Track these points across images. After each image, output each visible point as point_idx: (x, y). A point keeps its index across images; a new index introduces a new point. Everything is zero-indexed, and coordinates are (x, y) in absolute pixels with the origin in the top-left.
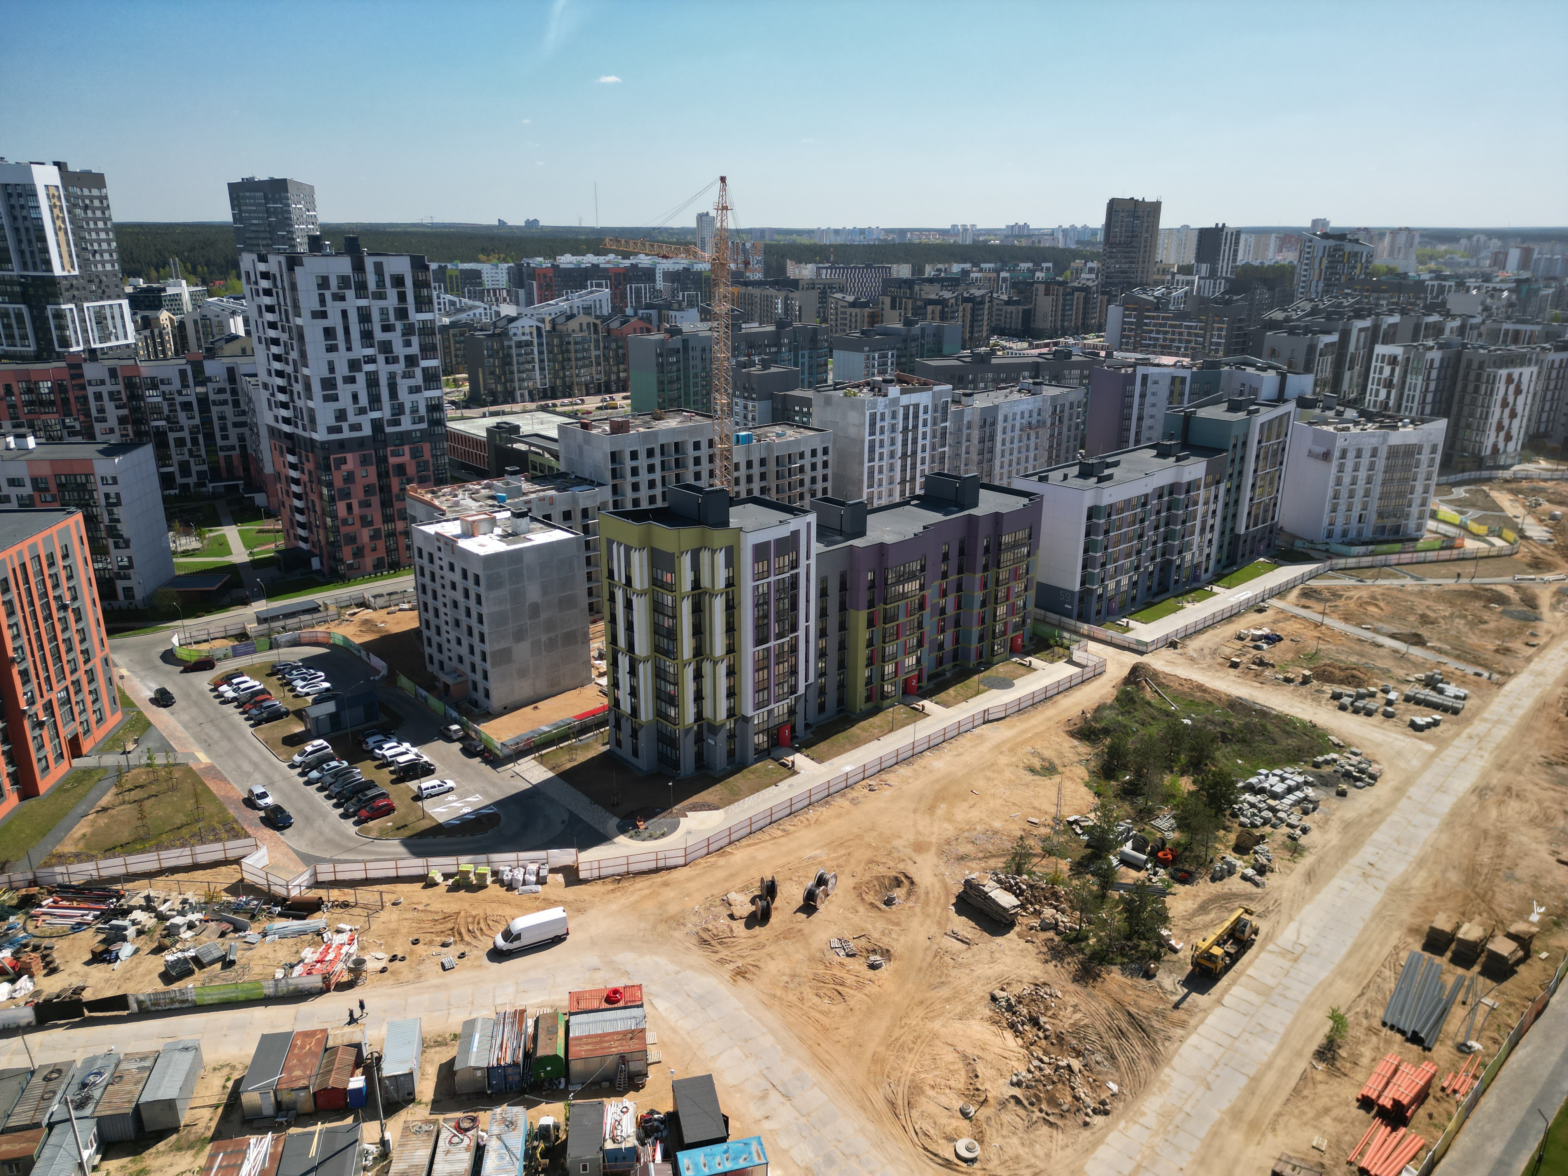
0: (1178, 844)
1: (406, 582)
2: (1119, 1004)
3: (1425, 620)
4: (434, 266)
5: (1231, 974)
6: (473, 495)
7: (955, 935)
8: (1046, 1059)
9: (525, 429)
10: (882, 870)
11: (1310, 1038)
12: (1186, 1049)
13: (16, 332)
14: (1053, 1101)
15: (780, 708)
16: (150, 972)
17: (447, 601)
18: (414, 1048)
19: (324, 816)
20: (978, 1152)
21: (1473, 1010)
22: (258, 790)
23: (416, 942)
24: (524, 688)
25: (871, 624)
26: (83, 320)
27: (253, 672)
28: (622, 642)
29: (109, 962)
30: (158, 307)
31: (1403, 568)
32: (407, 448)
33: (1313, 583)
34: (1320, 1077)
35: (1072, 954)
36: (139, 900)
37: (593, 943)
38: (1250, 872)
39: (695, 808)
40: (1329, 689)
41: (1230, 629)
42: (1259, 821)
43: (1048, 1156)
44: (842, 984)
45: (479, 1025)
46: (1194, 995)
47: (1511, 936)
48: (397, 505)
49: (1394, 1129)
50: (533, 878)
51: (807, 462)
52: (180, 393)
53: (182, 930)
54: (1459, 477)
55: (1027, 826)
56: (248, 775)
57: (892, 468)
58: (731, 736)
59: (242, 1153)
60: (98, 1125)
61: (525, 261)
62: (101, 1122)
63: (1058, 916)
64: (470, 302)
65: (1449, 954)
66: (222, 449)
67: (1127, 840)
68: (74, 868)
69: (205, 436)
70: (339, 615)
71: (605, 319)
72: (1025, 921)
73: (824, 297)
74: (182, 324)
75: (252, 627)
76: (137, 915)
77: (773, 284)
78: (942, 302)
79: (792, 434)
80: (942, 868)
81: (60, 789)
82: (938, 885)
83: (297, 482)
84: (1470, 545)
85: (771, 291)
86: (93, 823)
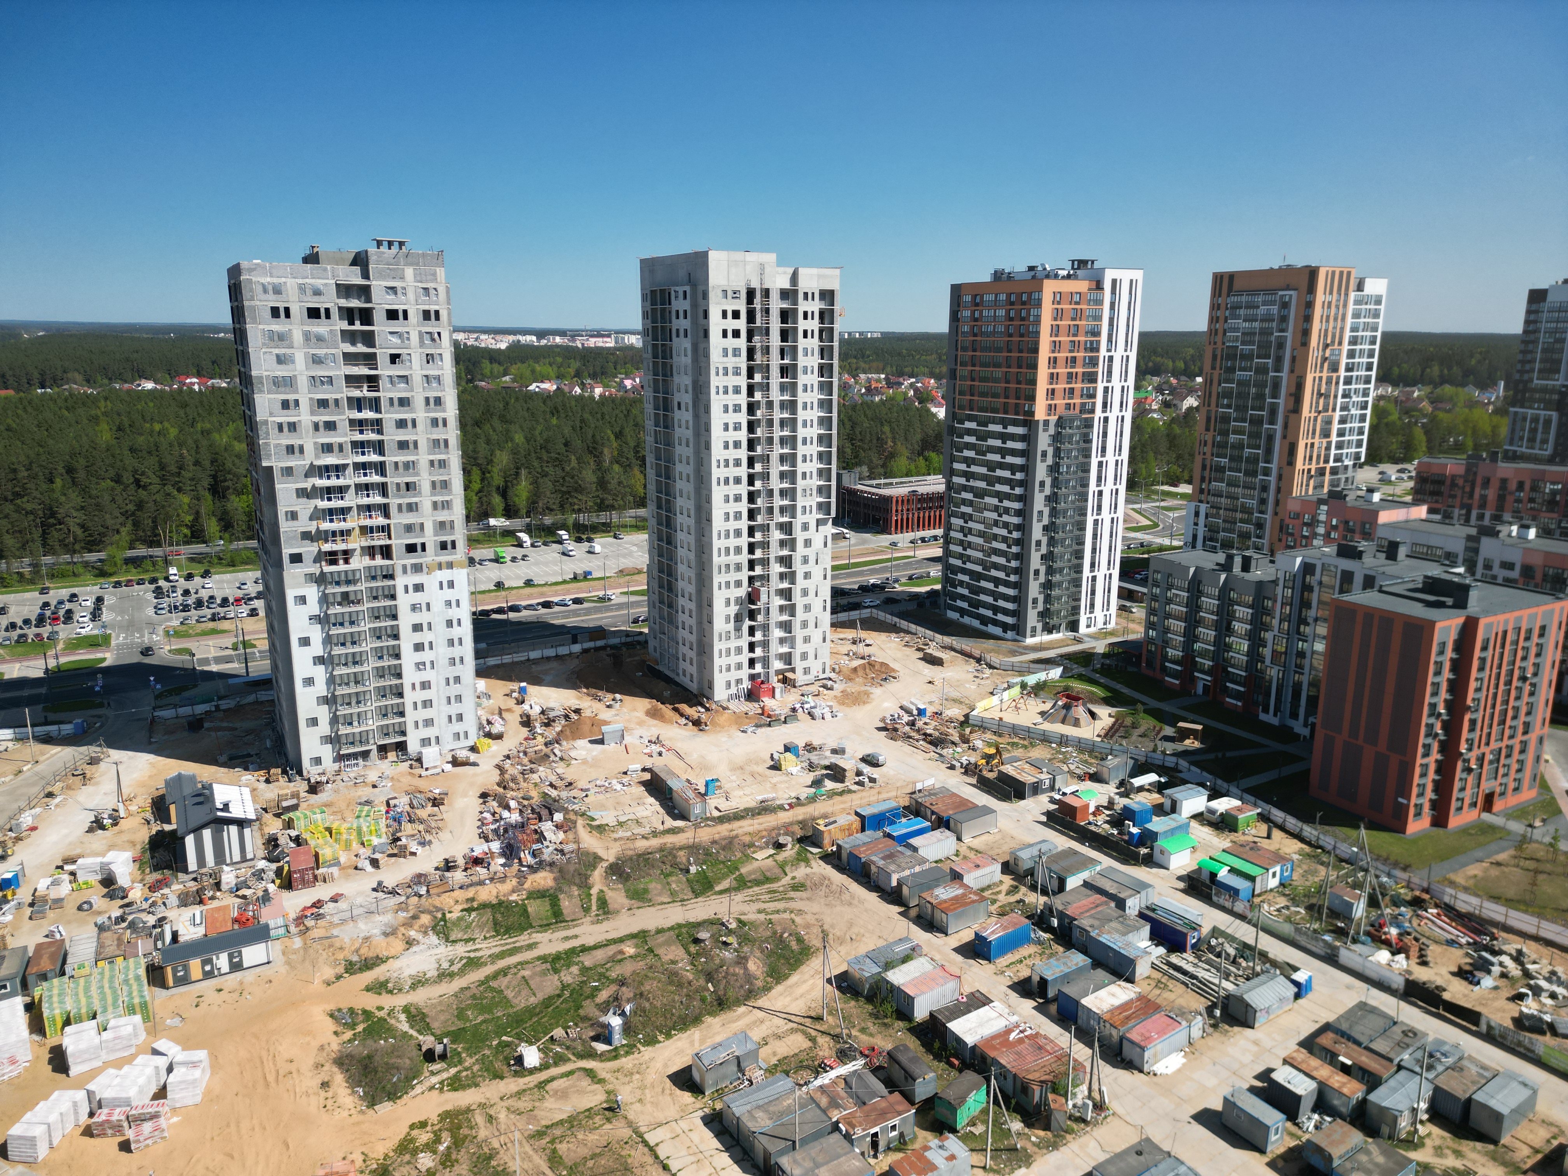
16: (1504, 1011)
29: (1471, 983)
36: (1511, 950)
53: (1544, 994)
60: (1435, 1091)
62: (1438, 1090)
68: (1462, 896)
76: (1505, 959)
81: (1465, 831)
86: (1486, 870)
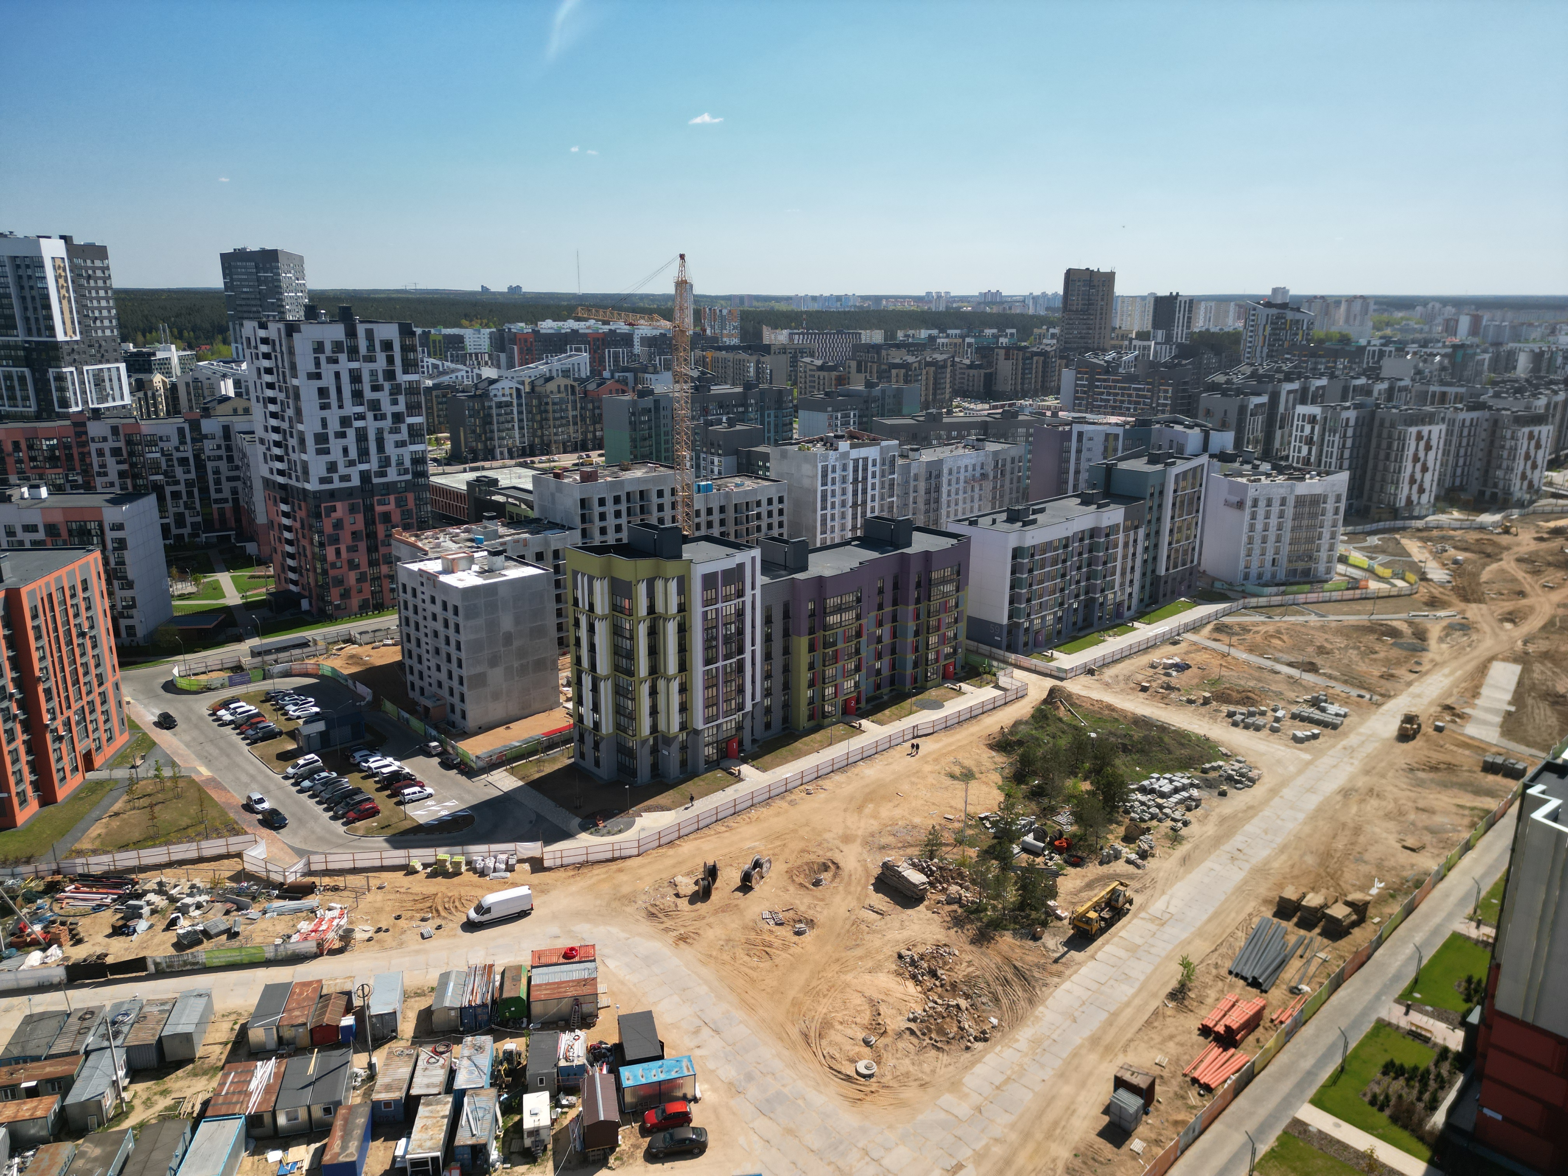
0: (1074, 835)
1: (390, 621)
2: (1007, 960)
3: (1321, 651)
4: (419, 331)
5: (1106, 936)
6: (454, 538)
7: (872, 909)
8: (940, 1001)
9: (504, 482)
10: (812, 857)
11: (1165, 984)
12: (1059, 992)
13: (18, 394)
14: (941, 1031)
15: (728, 724)
16: (164, 943)
17: (428, 631)
18: (397, 995)
19: (316, 818)
20: (875, 1069)
21: (1309, 962)
22: (256, 796)
23: (398, 917)
24: (497, 710)
25: (812, 648)
26: (82, 382)
27: (249, 699)
28: (585, 663)
29: (128, 935)
30: (150, 371)
31: (1310, 607)
32: (392, 498)
33: (1227, 620)
34: (1169, 1012)
35: (971, 922)
36: (152, 885)
37: (555, 917)
38: (1133, 856)
39: (649, 810)
40: (1225, 708)
41: (1145, 659)
42: (1147, 816)
43: (933, 1071)
44: (770, 946)
45: (453, 977)
46: (1073, 953)
47: (1348, 904)
48: (383, 550)
49: (1225, 1050)
50: (503, 866)
51: (764, 509)
52: (177, 449)
53: (192, 909)
54: (1374, 526)
55: (943, 822)
56: (246, 785)
57: (843, 516)
58: (684, 748)
59: (251, 1073)
60: (127, 1052)
61: (506, 327)
62: (130, 1050)
63: (962, 892)
64: (453, 366)
65: (1295, 920)
66: (217, 501)
67: (1029, 832)
68: (93, 860)
69: (200, 490)
70: (327, 650)
71: (582, 381)
72: (934, 897)
73: (794, 361)
74: (174, 386)
75: (247, 661)
76: (151, 897)
77: (745, 349)
78: (906, 366)
79: (749, 484)
80: (865, 855)
81: (75, 797)
82: (860, 869)
83: (289, 529)
84: (1374, 585)
85: (743, 356)
86: (107, 825)
